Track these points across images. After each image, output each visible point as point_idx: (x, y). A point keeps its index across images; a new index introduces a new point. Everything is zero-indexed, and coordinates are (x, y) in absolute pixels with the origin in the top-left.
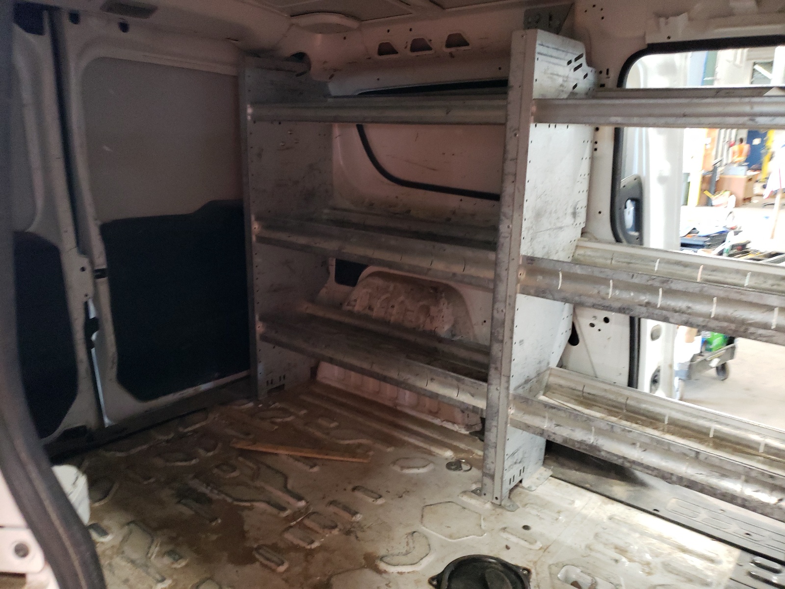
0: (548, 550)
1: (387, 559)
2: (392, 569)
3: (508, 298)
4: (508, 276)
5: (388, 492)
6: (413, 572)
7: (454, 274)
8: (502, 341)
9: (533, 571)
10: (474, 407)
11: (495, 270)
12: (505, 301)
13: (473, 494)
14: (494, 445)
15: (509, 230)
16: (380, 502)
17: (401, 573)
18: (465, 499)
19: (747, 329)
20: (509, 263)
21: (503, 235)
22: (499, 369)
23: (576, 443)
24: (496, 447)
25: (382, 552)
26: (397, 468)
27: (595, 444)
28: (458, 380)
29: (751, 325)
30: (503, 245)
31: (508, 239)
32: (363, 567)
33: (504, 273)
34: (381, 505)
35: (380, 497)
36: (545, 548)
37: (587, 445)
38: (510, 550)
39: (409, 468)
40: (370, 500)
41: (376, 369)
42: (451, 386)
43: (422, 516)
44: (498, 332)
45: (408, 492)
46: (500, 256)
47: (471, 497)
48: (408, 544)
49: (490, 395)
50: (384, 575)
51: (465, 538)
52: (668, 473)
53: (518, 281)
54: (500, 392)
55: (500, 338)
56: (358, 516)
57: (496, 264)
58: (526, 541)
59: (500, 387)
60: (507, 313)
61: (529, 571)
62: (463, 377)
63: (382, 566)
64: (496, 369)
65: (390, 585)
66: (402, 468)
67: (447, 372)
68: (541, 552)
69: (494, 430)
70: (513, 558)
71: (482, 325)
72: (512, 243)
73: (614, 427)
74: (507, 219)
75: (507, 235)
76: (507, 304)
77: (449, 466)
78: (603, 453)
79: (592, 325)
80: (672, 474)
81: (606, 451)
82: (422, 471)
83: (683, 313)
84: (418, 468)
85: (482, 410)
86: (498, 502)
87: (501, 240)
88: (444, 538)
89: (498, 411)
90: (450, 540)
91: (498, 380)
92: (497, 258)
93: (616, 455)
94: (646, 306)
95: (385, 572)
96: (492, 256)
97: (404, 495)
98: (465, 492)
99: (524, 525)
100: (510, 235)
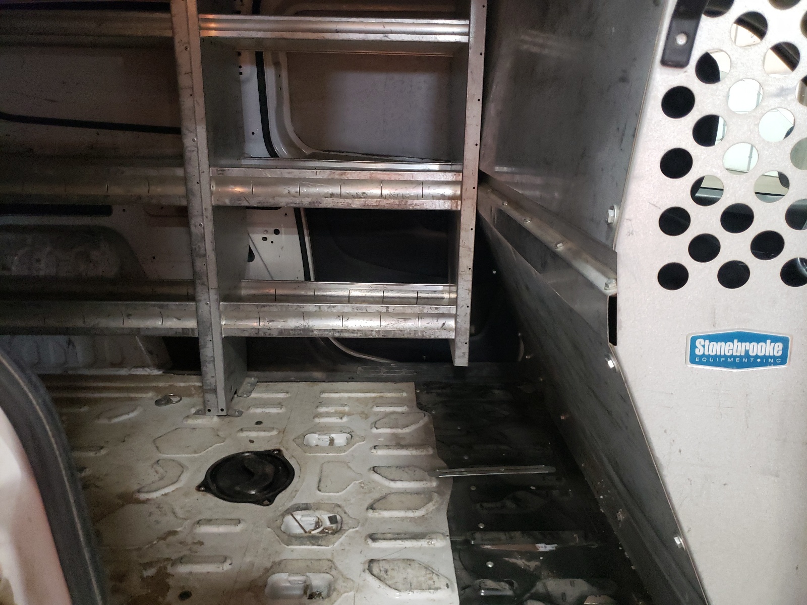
0: (286, 431)
1: (146, 489)
2: (154, 495)
3: (204, 211)
4: (201, 189)
5: (107, 442)
6: (177, 489)
7: (139, 197)
8: (205, 255)
9: (282, 449)
10: (183, 329)
11: (186, 185)
12: (202, 215)
13: (197, 416)
14: (212, 359)
15: (195, 144)
16: (103, 452)
17: (166, 495)
18: (191, 422)
19: (406, 202)
20: (200, 176)
21: (189, 149)
22: (206, 283)
23: (291, 331)
24: (214, 361)
25: (135, 487)
26: (103, 421)
27: (307, 327)
28: (161, 307)
29: (408, 198)
30: (190, 159)
31: (195, 153)
32: (122, 505)
33: (196, 187)
34: (108, 454)
35: (102, 448)
36: (283, 430)
37: (300, 330)
38: (254, 443)
39: (116, 416)
40: (92, 454)
41: (52, 322)
42: (153, 316)
43: (157, 447)
44: (199, 247)
45: (129, 435)
46: (189, 171)
47: (196, 418)
48: (157, 472)
49: (200, 312)
50: (149, 502)
51: (210, 448)
52: (369, 331)
53: (212, 193)
54: (210, 306)
55: (202, 252)
56: (87, 470)
57: (185, 180)
58: (264, 431)
59: (210, 301)
60: (205, 226)
61: (279, 451)
62: (166, 303)
63: (143, 496)
64: (203, 284)
65: (161, 506)
66: (110, 418)
67: (147, 303)
68: (281, 434)
69: (210, 345)
70: (261, 447)
71: (152, 261)
72: (200, 156)
73: (322, 307)
74: (191, 132)
75: (193, 148)
76: (204, 217)
77: (158, 403)
78: (315, 332)
79: (265, 239)
80: (372, 331)
81: (317, 329)
82: (132, 415)
83: (361, 198)
84: (127, 413)
85: (193, 330)
86: (224, 413)
87: (188, 154)
88: (190, 455)
89: (211, 325)
90: (196, 455)
91: (206, 295)
92: (185, 172)
93: (327, 330)
94: (331, 197)
95: (148, 500)
96: (179, 172)
97: (126, 439)
98: (188, 417)
99: (256, 421)
100: (196, 148)
